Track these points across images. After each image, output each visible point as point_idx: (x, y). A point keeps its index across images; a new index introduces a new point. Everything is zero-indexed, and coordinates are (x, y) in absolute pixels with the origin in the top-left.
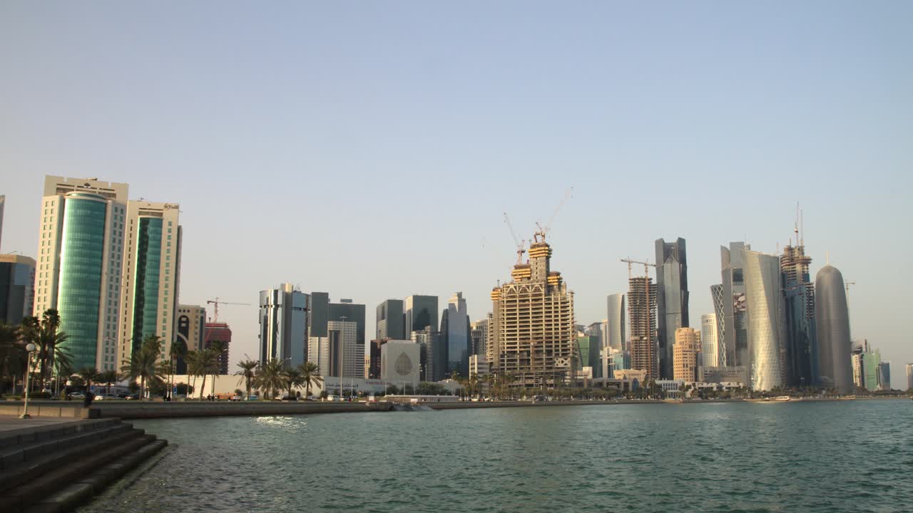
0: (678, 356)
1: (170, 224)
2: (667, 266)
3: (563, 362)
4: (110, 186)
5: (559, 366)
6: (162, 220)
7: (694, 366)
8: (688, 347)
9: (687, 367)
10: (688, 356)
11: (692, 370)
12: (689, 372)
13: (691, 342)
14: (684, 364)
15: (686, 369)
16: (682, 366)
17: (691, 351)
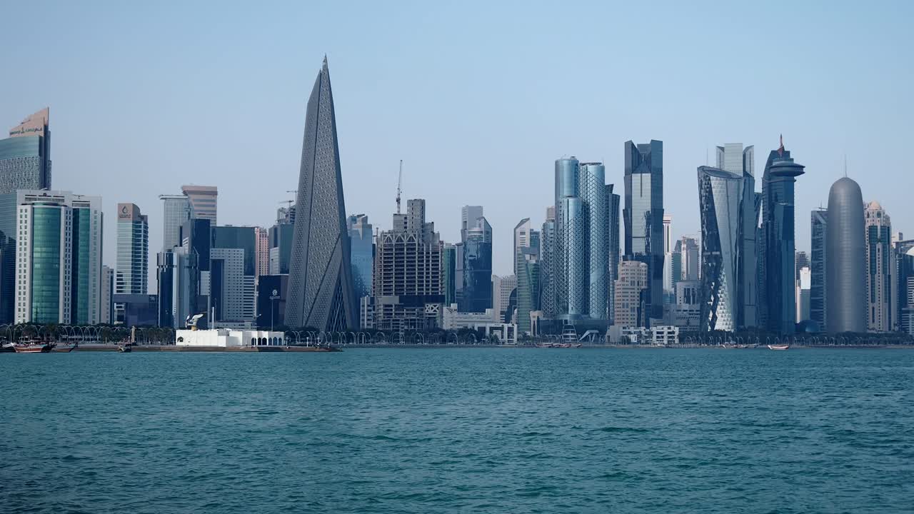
0: (619, 295)
1: (96, 212)
2: (636, 178)
3: (432, 308)
4: (59, 194)
5: (429, 312)
6: (89, 210)
7: (636, 306)
8: (629, 283)
9: (627, 307)
10: (630, 294)
11: (634, 311)
12: (629, 313)
13: (634, 278)
14: (623, 304)
15: (625, 309)
16: (621, 306)
17: (634, 289)
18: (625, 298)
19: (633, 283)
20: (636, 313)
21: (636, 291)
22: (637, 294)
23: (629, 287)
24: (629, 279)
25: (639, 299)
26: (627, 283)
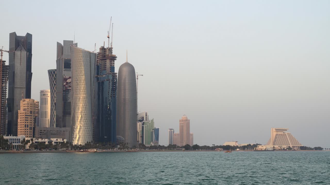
0: (21, 119)
2: (18, 53)
7: (33, 126)
8: (29, 112)
9: (28, 127)
10: (29, 119)
11: (31, 130)
12: (29, 131)
13: (32, 109)
14: (25, 125)
15: (26, 128)
16: (24, 126)
17: (32, 116)
18: (27, 121)
19: (31, 112)
20: (32, 131)
21: (33, 117)
22: (33, 119)
23: (29, 114)
24: (29, 110)
25: (34, 122)
26: (28, 112)
